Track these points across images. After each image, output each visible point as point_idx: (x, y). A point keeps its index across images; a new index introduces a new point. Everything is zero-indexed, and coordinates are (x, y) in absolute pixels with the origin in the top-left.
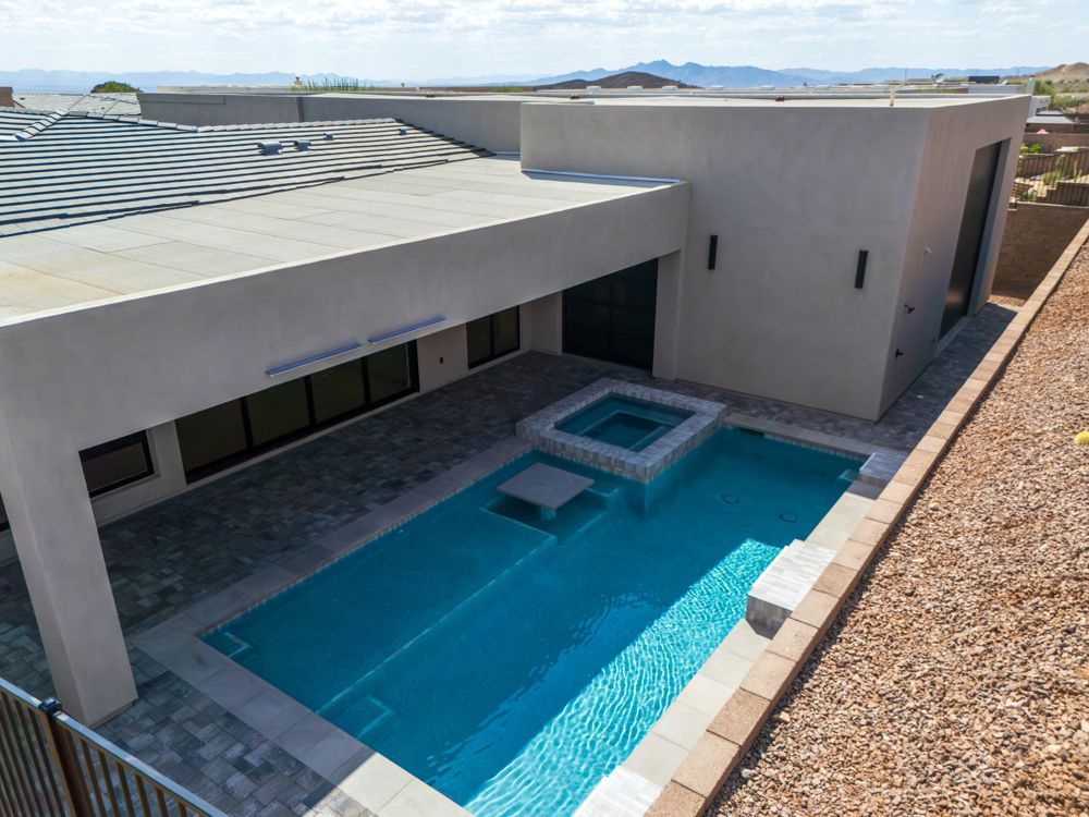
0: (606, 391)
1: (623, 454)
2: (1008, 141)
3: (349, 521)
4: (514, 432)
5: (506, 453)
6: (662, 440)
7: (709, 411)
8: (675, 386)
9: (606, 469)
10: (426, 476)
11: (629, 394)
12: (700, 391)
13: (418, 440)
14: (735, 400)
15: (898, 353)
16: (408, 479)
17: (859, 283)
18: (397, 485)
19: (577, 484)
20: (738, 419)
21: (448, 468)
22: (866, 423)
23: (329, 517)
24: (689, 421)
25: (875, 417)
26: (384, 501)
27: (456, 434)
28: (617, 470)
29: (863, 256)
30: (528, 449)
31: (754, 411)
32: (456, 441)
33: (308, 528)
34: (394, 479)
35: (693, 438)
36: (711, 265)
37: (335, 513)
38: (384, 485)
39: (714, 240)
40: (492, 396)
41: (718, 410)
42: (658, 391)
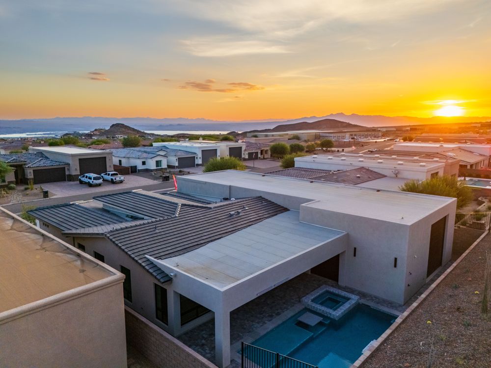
0: (325, 290)
1: (330, 311)
2: (448, 215)
3: (262, 326)
4: (300, 301)
5: (298, 308)
6: (341, 307)
7: (354, 299)
8: (345, 289)
9: (326, 315)
10: (278, 314)
11: (332, 291)
12: (352, 291)
13: (274, 302)
14: (362, 295)
15: (409, 285)
16: (274, 314)
17: (395, 266)
18: (271, 316)
19: (318, 319)
20: (362, 301)
21: (283, 312)
22: (400, 306)
23: (257, 324)
24: (349, 301)
25: (403, 304)
26: (270, 321)
27: (284, 301)
28: (329, 316)
29: (396, 259)
30: (303, 307)
31: (368, 299)
32: (284, 303)
33: (252, 327)
34: (270, 314)
35: (349, 307)
36: (355, 255)
37: (258, 323)
38: (268, 316)
39: (355, 249)
40: (292, 289)
41: (357, 298)
42: (340, 290)
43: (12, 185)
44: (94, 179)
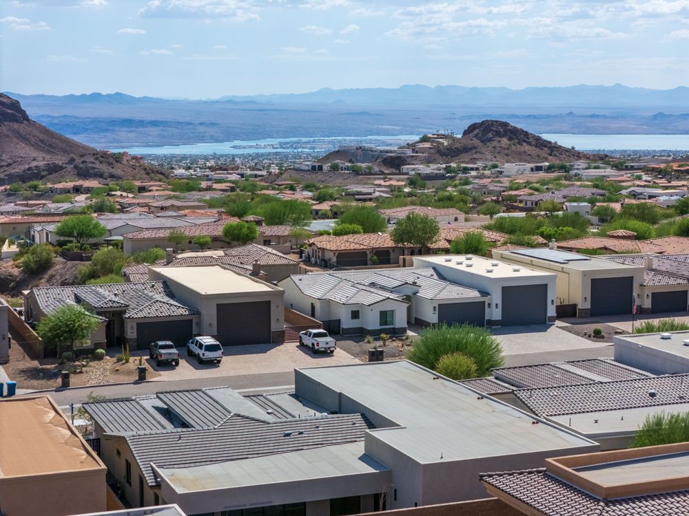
36: (395, 499)
39: (396, 490)
43: (100, 351)
44: (206, 350)
